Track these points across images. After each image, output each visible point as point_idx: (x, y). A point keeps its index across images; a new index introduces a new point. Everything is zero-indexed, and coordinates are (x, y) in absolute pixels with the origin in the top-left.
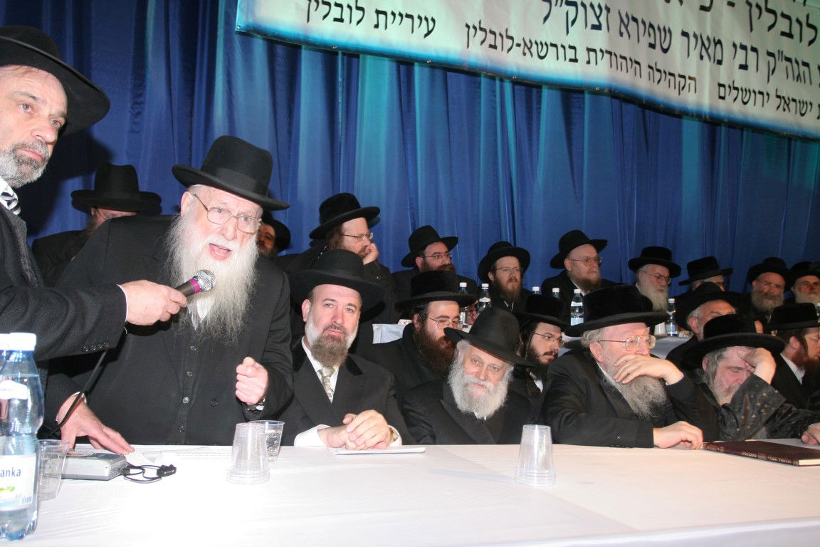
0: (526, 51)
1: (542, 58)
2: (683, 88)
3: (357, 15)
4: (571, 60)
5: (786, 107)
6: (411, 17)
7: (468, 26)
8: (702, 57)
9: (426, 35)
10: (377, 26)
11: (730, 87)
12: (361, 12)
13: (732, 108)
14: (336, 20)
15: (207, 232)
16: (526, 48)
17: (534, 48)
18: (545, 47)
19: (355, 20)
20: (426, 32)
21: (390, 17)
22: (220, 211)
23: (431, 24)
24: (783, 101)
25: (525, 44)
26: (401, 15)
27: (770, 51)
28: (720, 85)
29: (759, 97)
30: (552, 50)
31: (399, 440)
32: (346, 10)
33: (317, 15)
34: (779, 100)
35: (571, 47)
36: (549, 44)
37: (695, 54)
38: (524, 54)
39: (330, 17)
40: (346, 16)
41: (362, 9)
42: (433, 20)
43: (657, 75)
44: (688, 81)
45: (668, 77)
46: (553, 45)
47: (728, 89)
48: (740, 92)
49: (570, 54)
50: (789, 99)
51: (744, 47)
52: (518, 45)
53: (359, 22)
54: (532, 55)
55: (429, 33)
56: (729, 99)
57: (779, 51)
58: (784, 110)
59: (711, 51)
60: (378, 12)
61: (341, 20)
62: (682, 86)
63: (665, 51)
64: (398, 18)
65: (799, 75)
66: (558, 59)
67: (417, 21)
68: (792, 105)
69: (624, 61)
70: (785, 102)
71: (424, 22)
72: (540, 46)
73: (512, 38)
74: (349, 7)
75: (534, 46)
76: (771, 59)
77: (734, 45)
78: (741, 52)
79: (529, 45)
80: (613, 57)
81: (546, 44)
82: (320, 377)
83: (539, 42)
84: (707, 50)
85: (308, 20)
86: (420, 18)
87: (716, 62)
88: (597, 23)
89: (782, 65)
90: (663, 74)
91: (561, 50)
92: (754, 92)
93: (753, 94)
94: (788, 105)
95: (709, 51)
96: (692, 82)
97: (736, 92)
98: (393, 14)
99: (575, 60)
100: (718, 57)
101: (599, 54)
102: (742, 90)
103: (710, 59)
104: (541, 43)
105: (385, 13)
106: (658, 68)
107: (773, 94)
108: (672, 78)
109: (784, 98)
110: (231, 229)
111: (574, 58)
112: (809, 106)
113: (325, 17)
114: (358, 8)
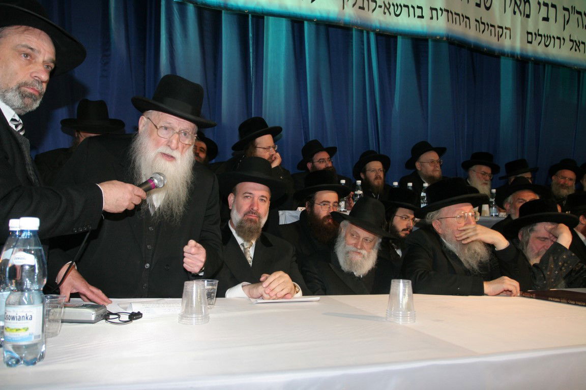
0: (386, 11)
1: (397, 16)
2: (501, 36)
4: (419, 17)
5: (577, 48)
8: (515, 13)
9: (313, 1)
11: (535, 34)
13: (537, 49)
15: (158, 144)
16: (386, 9)
17: (392, 10)
18: (399, 8)
22: (166, 128)
24: (575, 43)
25: (385, 6)
27: (565, 6)
28: (528, 33)
29: (557, 41)
30: (405, 10)
31: (300, 293)
34: (572, 43)
36: (402, 5)
37: (509, 10)
38: (385, 13)
43: (482, 27)
44: (505, 30)
45: (490, 28)
46: (405, 6)
47: (534, 36)
48: (543, 38)
49: (418, 12)
50: (579, 42)
51: (546, 5)
52: (380, 7)
54: (390, 14)
56: (535, 43)
57: (572, 7)
58: (576, 50)
59: (522, 8)
62: (500, 34)
63: (488, 9)
66: (409, 16)
68: (582, 46)
69: (458, 17)
70: (577, 44)
72: (396, 7)
73: (375, 1)
75: (392, 7)
76: (566, 13)
77: (539, 3)
78: (543, 8)
79: (388, 6)
80: (450, 14)
81: (400, 5)
82: (242, 249)
83: (395, 4)
84: (518, 7)
87: (525, 15)
89: (574, 17)
90: (486, 26)
92: (554, 37)
93: (552, 39)
94: (578, 47)
95: (520, 8)
96: (508, 32)
97: (540, 38)
99: (422, 17)
100: (527, 12)
101: (440, 12)
102: (544, 36)
103: (521, 14)
104: (397, 5)
106: (483, 21)
107: (567, 39)
108: (493, 29)
109: (575, 41)
110: (174, 142)
111: (421, 15)
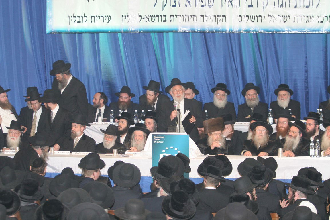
0: (147, 20)
1: (153, 22)
2: (220, 21)
3: (85, 19)
4: (164, 21)
6: (102, 16)
7: (122, 16)
8: (229, 6)
9: (108, 22)
10: (91, 22)
11: (244, 16)
12: (86, 18)
14: (78, 22)
16: (147, 19)
17: (150, 19)
18: (154, 17)
19: (84, 21)
21: (96, 18)
23: (109, 18)
25: (146, 17)
26: (99, 17)
28: (239, 16)
29: (259, 18)
30: (157, 18)
32: (81, 18)
33: (72, 22)
34: (270, 17)
35: (164, 16)
36: (156, 16)
37: (225, 5)
39: (76, 22)
40: (81, 21)
41: (86, 17)
42: (110, 16)
43: (206, 18)
45: (212, 18)
46: (157, 16)
48: (250, 17)
49: (164, 19)
50: (276, 16)
52: (144, 18)
54: (149, 21)
56: (244, 21)
58: (274, 21)
59: (233, 2)
60: (92, 17)
61: (80, 22)
63: (211, 7)
64: (98, 18)
65: (282, 4)
66: (159, 21)
67: (105, 18)
68: (278, 18)
69: (187, 17)
71: (107, 18)
72: (152, 17)
73: (141, 16)
74: (82, 17)
79: (148, 17)
80: (182, 16)
84: (231, 2)
85: (69, 24)
86: (105, 16)
87: (236, 7)
88: (175, 4)
89: (272, 2)
90: (209, 17)
91: (160, 17)
92: (257, 16)
93: (256, 18)
94: (275, 19)
96: (224, 18)
97: (247, 18)
98: (97, 17)
99: (165, 21)
100: (238, 5)
101: (175, 17)
102: (250, 16)
103: (233, 6)
105: (94, 17)
106: (206, 15)
107: (267, 16)
109: (273, 16)
112: (288, 18)
113: (74, 22)
114: (85, 17)
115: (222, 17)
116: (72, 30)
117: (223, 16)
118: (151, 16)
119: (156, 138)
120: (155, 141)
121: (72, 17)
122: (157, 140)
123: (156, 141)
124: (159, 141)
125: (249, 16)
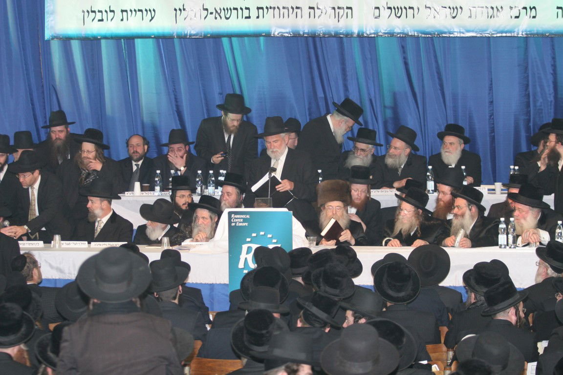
0: (217, 16)
1: (227, 19)
2: (342, 16)
3: (111, 15)
4: (246, 18)
6: (140, 11)
7: (175, 10)
9: (151, 21)
10: (122, 20)
11: (383, 8)
12: (113, 13)
14: (99, 20)
16: (217, 14)
17: (222, 14)
18: (229, 11)
19: (109, 19)
20: (151, 18)
21: (129, 13)
23: (153, 12)
24: (433, 10)
25: (216, 11)
26: (135, 11)
28: (375, 8)
29: (410, 11)
30: (234, 12)
32: (104, 13)
33: (88, 20)
34: (428, 10)
35: (247, 8)
36: (232, 8)
38: (216, 18)
39: (96, 20)
40: (105, 18)
41: (113, 11)
42: (154, 10)
46: (235, 9)
47: (382, 10)
48: (393, 10)
49: (246, 13)
50: (438, 8)
52: (211, 13)
53: (112, 20)
54: (221, 18)
55: (152, 18)
56: (384, 17)
58: (435, 17)
60: (122, 11)
61: (102, 20)
64: (134, 13)
66: (238, 18)
67: (145, 12)
68: (441, 11)
69: (286, 10)
70: (435, 10)
71: (149, 12)
72: (226, 11)
73: (207, 10)
74: (106, 11)
75: (223, 11)
79: (219, 11)
80: (276, 9)
81: (230, 9)
83: (226, 8)
85: (84, 24)
86: (146, 10)
91: (240, 11)
92: (405, 8)
93: (404, 10)
94: (438, 13)
96: (349, 11)
97: (390, 10)
98: (131, 11)
99: (249, 17)
101: (265, 10)
102: (394, 8)
105: (126, 11)
107: (422, 7)
111: (248, 16)
112: (459, 10)
113: (93, 20)
114: (111, 11)
115: (346, 10)
116: (88, 34)
117: (348, 8)
118: (224, 9)
119: (235, 218)
120: (234, 222)
121: (88, 12)
122: (237, 220)
123: (236, 222)
124: (240, 222)
125: (392, 8)
